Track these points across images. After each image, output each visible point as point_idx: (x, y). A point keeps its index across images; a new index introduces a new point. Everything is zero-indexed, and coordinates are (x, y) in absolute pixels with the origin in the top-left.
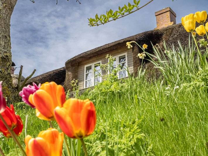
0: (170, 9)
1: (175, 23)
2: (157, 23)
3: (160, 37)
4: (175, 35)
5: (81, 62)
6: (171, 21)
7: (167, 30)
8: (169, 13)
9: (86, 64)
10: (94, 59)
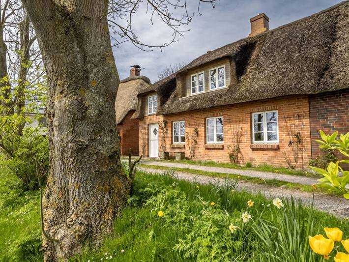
0: (264, 14)
1: (268, 29)
2: (252, 29)
3: (254, 46)
4: (267, 43)
5: (187, 72)
6: (264, 27)
7: (260, 37)
8: (263, 19)
9: (192, 74)
10: (198, 70)
